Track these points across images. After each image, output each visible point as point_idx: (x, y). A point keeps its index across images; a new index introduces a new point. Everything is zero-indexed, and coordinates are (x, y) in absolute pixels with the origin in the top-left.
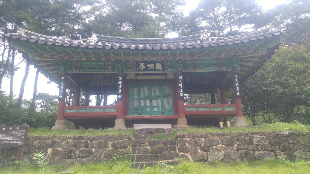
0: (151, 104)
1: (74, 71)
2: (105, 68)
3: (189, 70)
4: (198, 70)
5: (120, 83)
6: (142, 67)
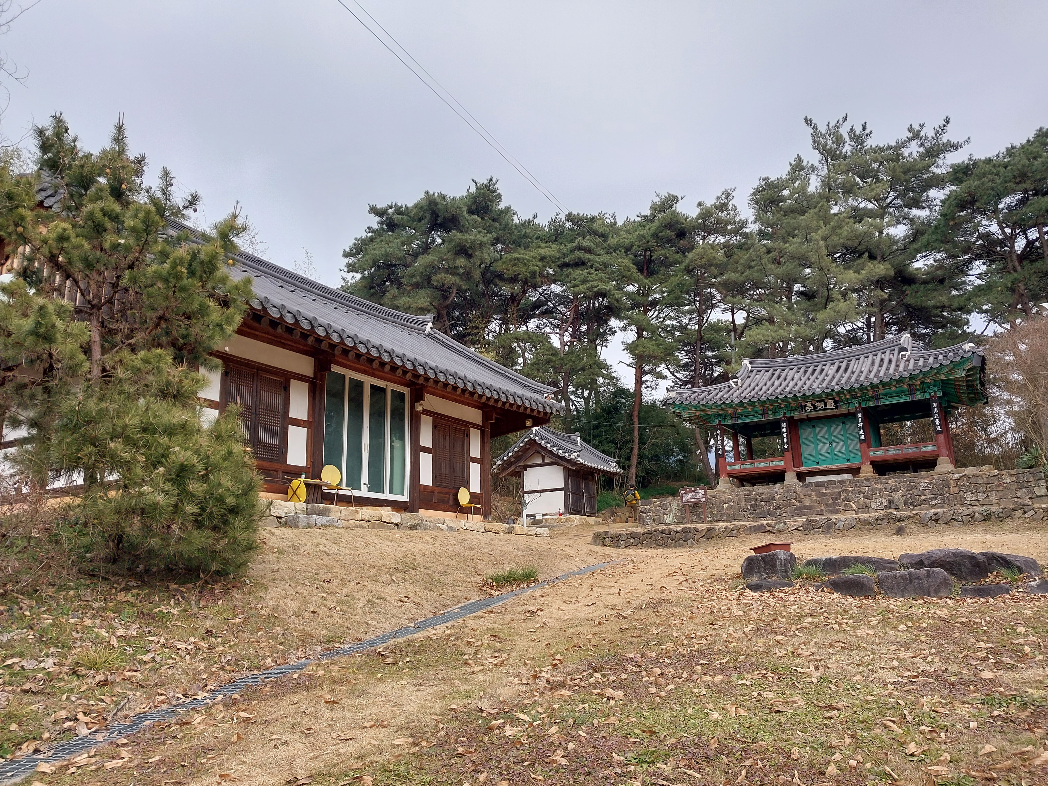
0: (832, 449)
1: (730, 422)
2: (764, 413)
3: (871, 404)
4: (883, 402)
5: (784, 430)
6: (809, 407)
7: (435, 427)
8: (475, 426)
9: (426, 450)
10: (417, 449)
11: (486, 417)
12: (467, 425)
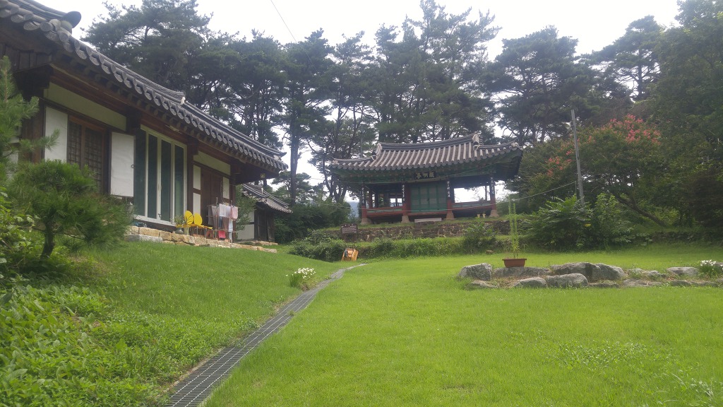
0: (429, 202)
2: (393, 178)
5: (403, 190)
6: (419, 176)
7: (202, 175)
8: (226, 176)
9: (197, 191)
10: (191, 191)
11: (233, 170)
12: (222, 175)
